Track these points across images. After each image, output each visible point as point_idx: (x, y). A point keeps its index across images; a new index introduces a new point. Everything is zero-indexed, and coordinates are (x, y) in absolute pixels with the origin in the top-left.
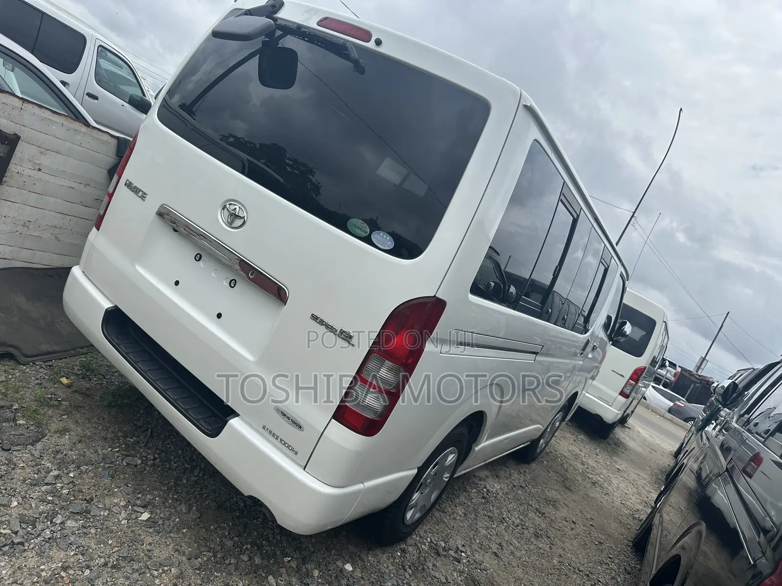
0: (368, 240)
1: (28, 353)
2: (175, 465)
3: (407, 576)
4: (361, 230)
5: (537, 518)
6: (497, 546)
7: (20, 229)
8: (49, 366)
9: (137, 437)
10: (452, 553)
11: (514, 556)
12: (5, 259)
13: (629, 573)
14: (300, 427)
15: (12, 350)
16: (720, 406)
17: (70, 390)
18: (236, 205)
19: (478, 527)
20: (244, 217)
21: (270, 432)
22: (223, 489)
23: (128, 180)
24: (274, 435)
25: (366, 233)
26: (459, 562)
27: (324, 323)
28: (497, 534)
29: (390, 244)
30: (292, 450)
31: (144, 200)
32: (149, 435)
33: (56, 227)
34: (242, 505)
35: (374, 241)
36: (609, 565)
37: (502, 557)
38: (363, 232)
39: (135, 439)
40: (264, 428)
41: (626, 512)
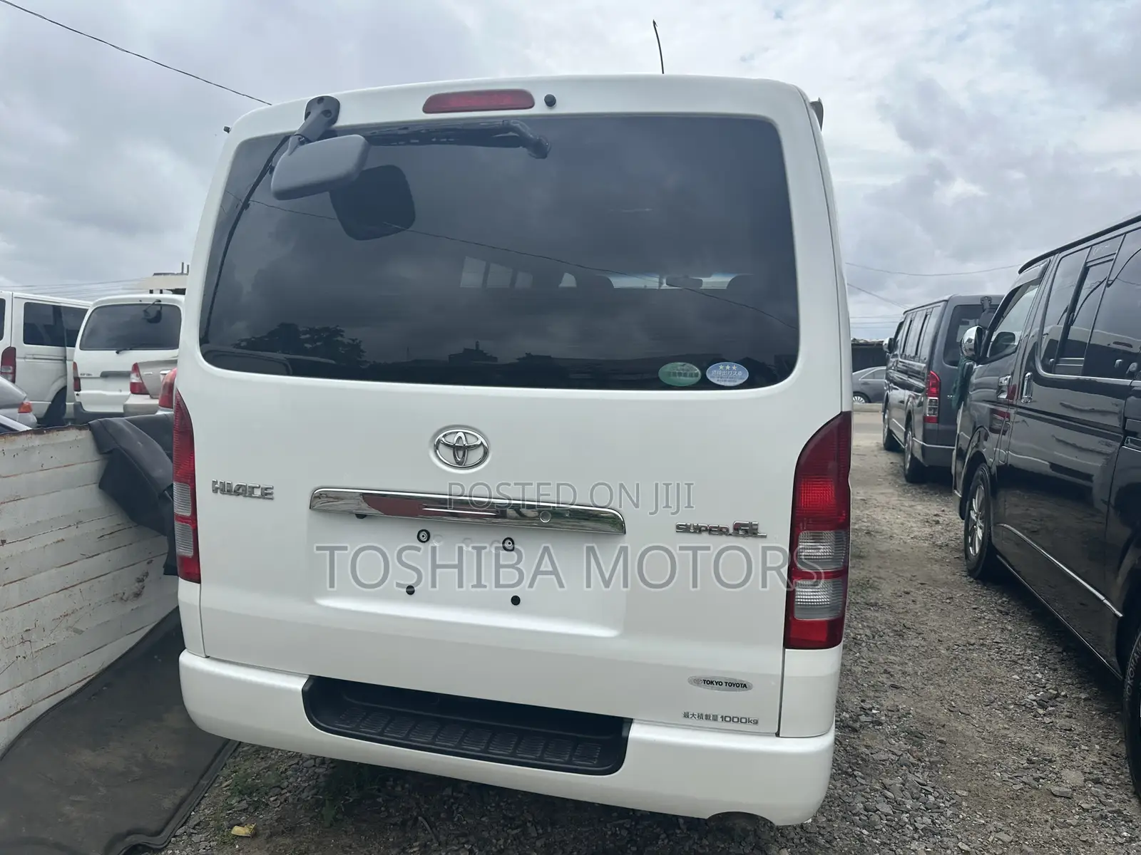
0: (705, 384)
1: (153, 827)
2: (501, 842)
3: (863, 782)
4: (685, 375)
5: (877, 615)
6: (884, 676)
7: (19, 651)
8: (196, 825)
9: (416, 841)
10: (863, 718)
11: (909, 675)
12: (21, 710)
13: (1007, 614)
14: (745, 685)
15: (132, 840)
16: (967, 364)
17: (261, 839)
18: (457, 432)
19: (849, 667)
20: (482, 443)
21: (700, 716)
22: (584, 829)
23: (214, 483)
24: (707, 717)
25: (696, 375)
26: (880, 724)
27: (704, 529)
28: (870, 662)
29: (742, 374)
30: (748, 721)
31: (272, 499)
32: (427, 826)
33: (67, 615)
34: (625, 833)
35: (714, 381)
36: (984, 618)
37: (903, 685)
38: (691, 375)
39: (417, 843)
40: (686, 715)
41: (926, 545)
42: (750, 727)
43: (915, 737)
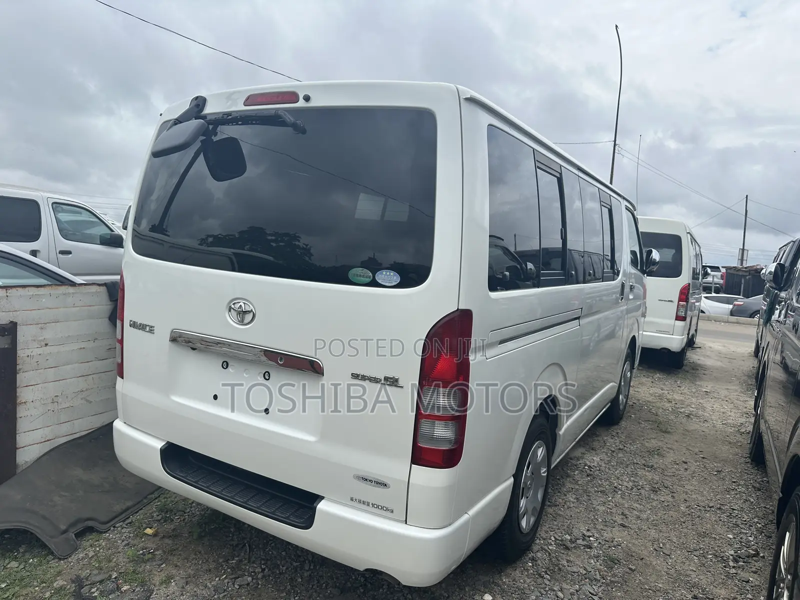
0: (374, 284)
1: (104, 518)
2: (284, 568)
3: (548, 583)
4: (363, 276)
5: (647, 474)
6: (621, 517)
7: (50, 407)
8: (128, 523)
9: (238, 557)
10: (580, 542)
11: (641, 519)
12: (48, 440)
13: (759, 490)
14: (386, 485)
15: (90, 523)
16: (776, 291)
17: (157, 538)
18: (240, 302)
19: (594, 506)
20: (252, 311)
21: (360, 501)
22: (338, 572)
23: (131, 321)
24: (364, 503)
25: (370, 277)
26: (590, 548)
27: (367, 378)
28: (616, 505)
29: (396, 278)
30: (387, 510)
31: (154, 333)
32: (248, 550)
33: (83, 391)
34: (362, 580)
35: (380, 282)
36: (736, 490)
37: (630, 526)
38: (367, 277)
39: (237, 559)
40: (352, 499)
41: (731, 431)
42: (388, 514)
43: (611, 562)
